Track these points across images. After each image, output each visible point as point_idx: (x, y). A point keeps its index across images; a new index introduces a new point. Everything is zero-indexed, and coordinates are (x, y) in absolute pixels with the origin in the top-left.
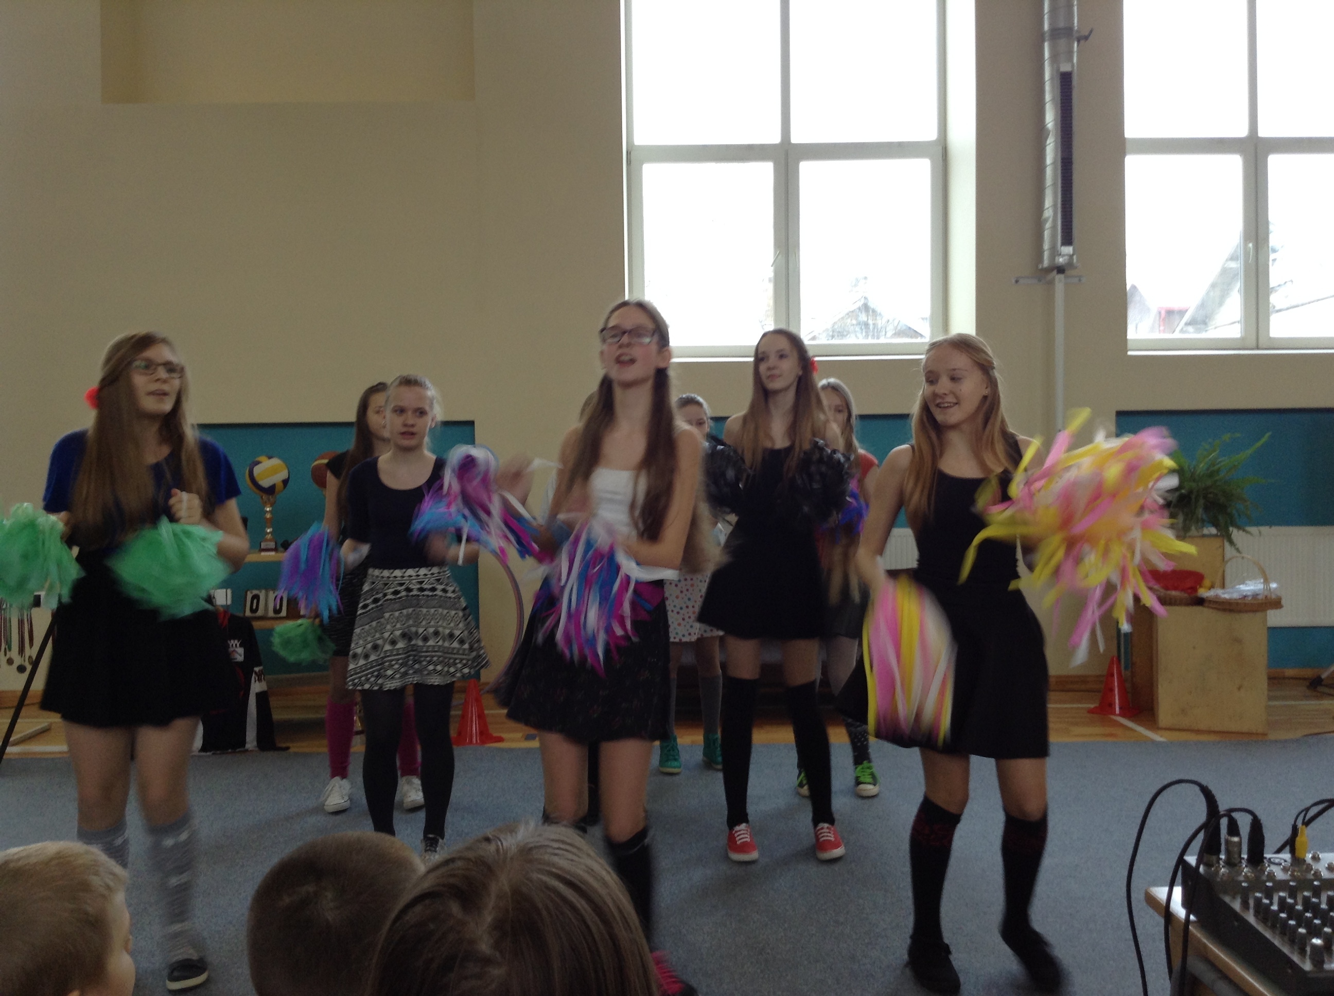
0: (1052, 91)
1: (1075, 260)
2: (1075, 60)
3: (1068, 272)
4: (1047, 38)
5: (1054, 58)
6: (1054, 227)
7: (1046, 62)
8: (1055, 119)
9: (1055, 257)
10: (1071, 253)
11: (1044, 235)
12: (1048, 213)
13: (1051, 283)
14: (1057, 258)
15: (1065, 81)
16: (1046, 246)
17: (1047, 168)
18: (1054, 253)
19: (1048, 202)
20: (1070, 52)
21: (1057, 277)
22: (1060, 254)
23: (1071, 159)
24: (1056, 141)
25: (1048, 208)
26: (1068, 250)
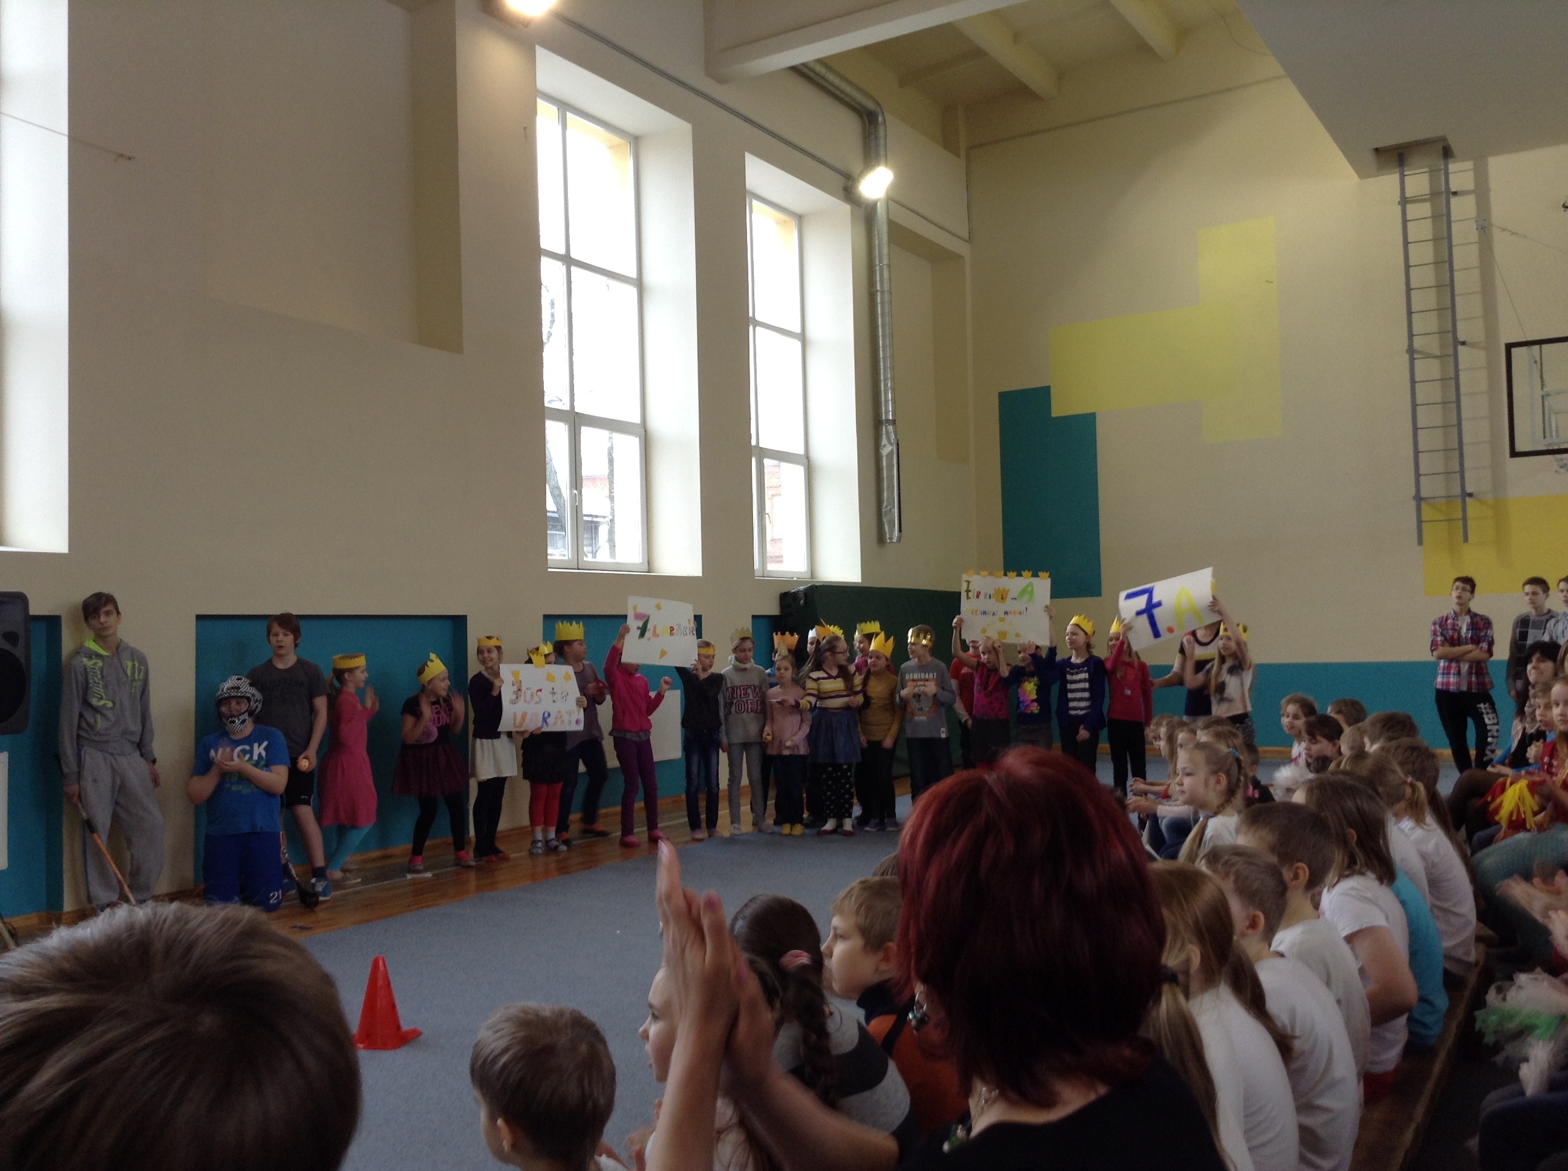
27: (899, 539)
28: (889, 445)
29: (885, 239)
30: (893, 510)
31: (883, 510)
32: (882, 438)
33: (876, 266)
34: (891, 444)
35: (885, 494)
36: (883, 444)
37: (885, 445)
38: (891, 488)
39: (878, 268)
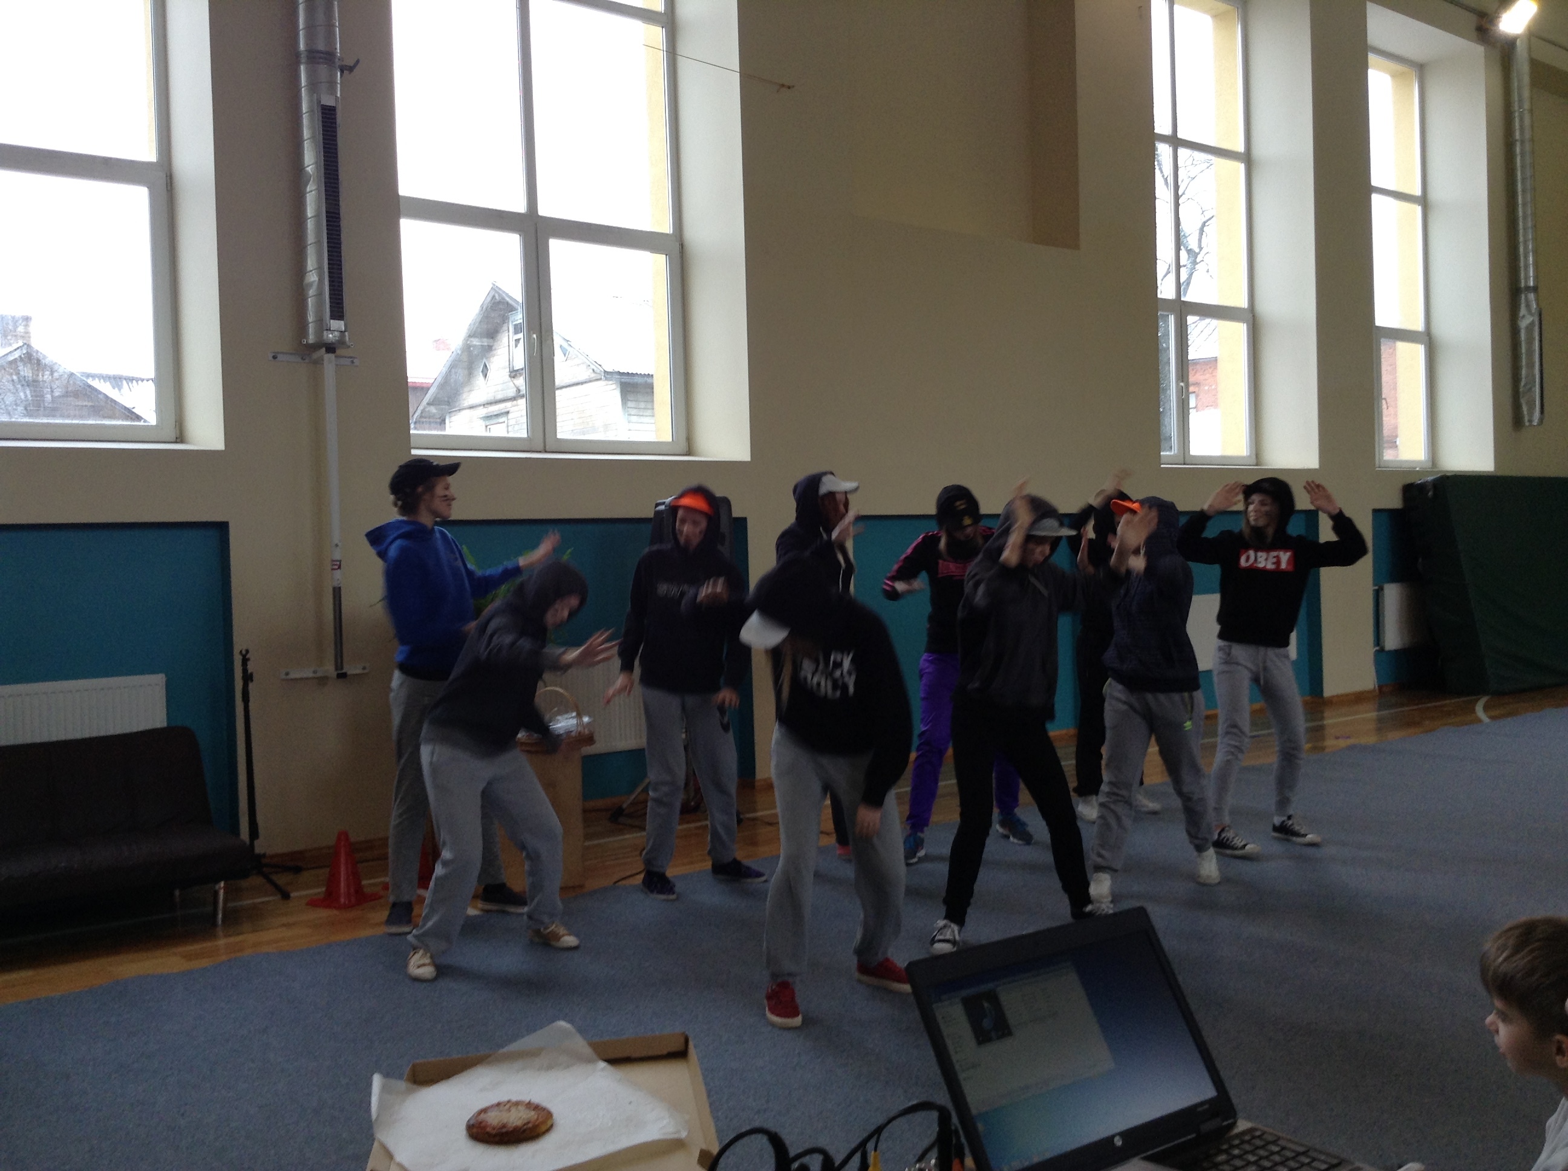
0: (312, 127)
1: (347, 339)
2: (339, 96)
3: (339, 352)
4: (303, 60)
5: (313, 86)
6: (320, 294)
7: (303, 89)
8: (316, 163)
9: (323, 332)
10: (343, 329)
11: (307, 303)
12: (312, 277)
13: (319, 362)
14: (325, 332)
15: (328, 117)
16: (311, 318)
17: (309, 220)
18: (322, 326)
19: (311, 263)
20: (332, 84)
21: (326, 355)
22: (330, 330)
23: (339, 214)
24: (318, 189)
25: (311, 271)
26: (338, 325)
27: (1541, 421)
28: (1528, 316)
29: (1526, 79)
30: (1533, 389)
31: (1521, 390)
32: (1520, 308)
33: (1515, 111)
34: (1531, 314)
35: (1524, 372)
36: (1521, 314)
37: (1524, 316)
38: (1531, 365)
39: (1517, 114)
